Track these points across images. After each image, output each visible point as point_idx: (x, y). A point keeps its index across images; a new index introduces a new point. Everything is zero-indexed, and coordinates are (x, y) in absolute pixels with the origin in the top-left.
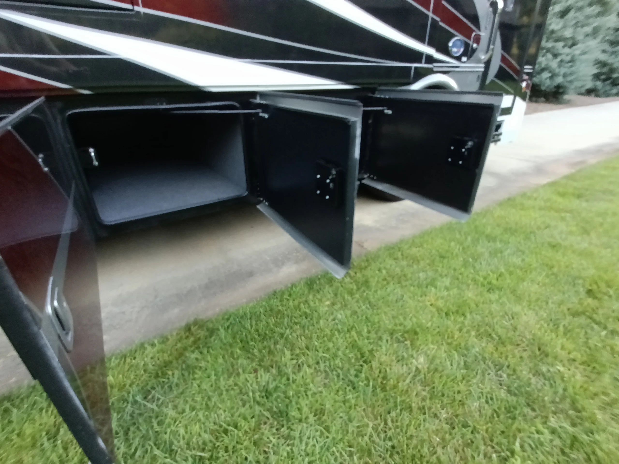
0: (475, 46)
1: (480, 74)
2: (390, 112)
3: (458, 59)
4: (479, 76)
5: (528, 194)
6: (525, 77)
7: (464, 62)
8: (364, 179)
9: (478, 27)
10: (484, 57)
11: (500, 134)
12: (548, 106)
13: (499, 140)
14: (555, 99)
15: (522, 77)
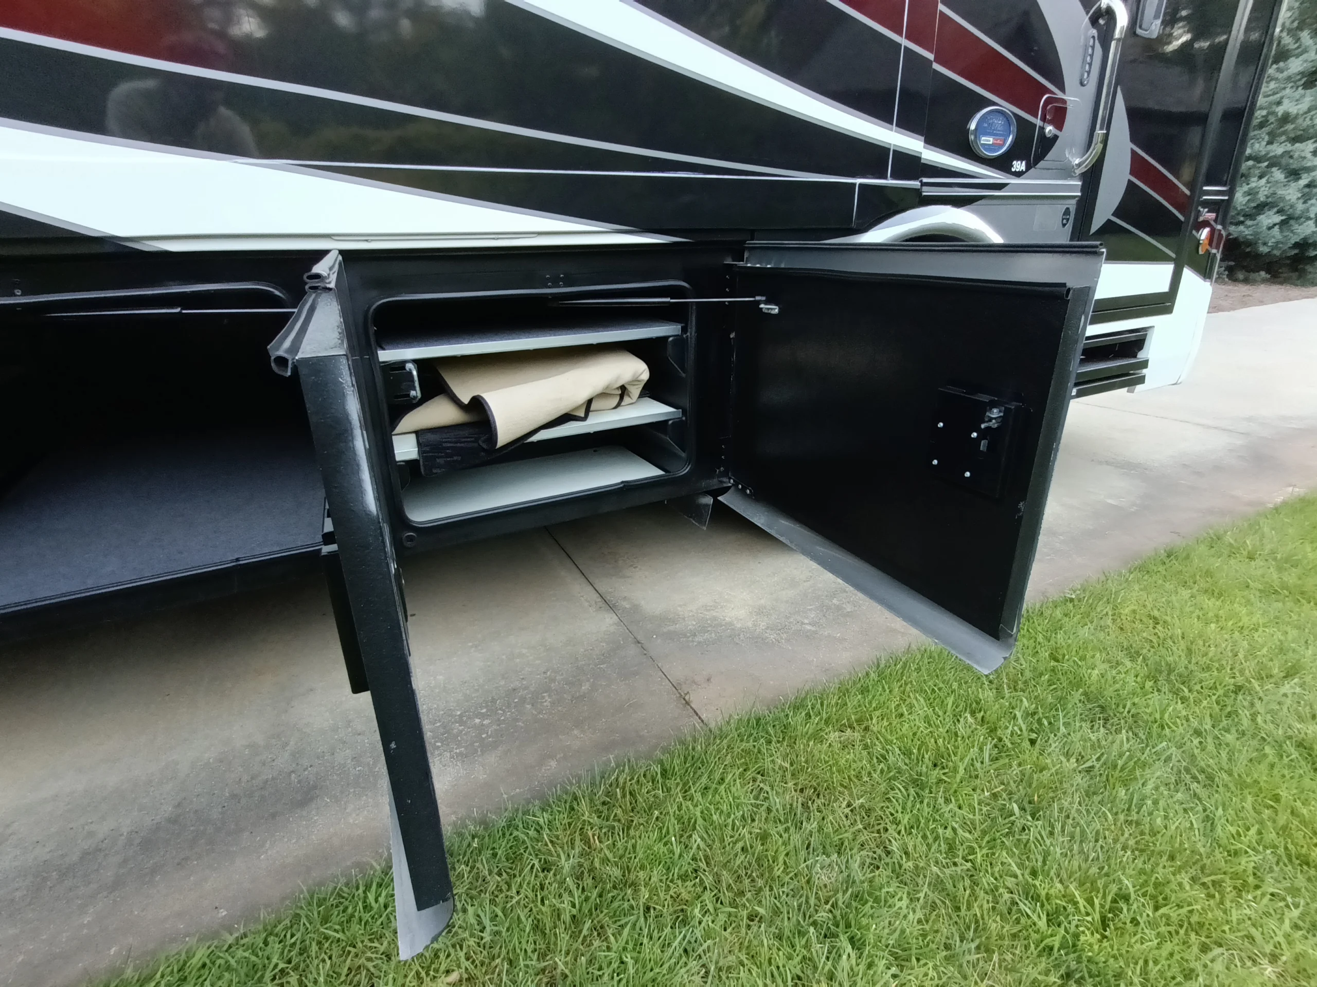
0: (1049, 129)
1: (1072, 205)
2: (775, 310)
3: (1002, 163)
4: (1067, 211)
5: (1229, 538)
6: (1207, 215)
7: (1019, 174)
8: (724, 491)
9: (1059, 81)
10: (1077, 160)
11: (1144, 364)
12: (1276, 290)
13: (1141, 380)
14: (1295, 275)
15: (1198, 214)
